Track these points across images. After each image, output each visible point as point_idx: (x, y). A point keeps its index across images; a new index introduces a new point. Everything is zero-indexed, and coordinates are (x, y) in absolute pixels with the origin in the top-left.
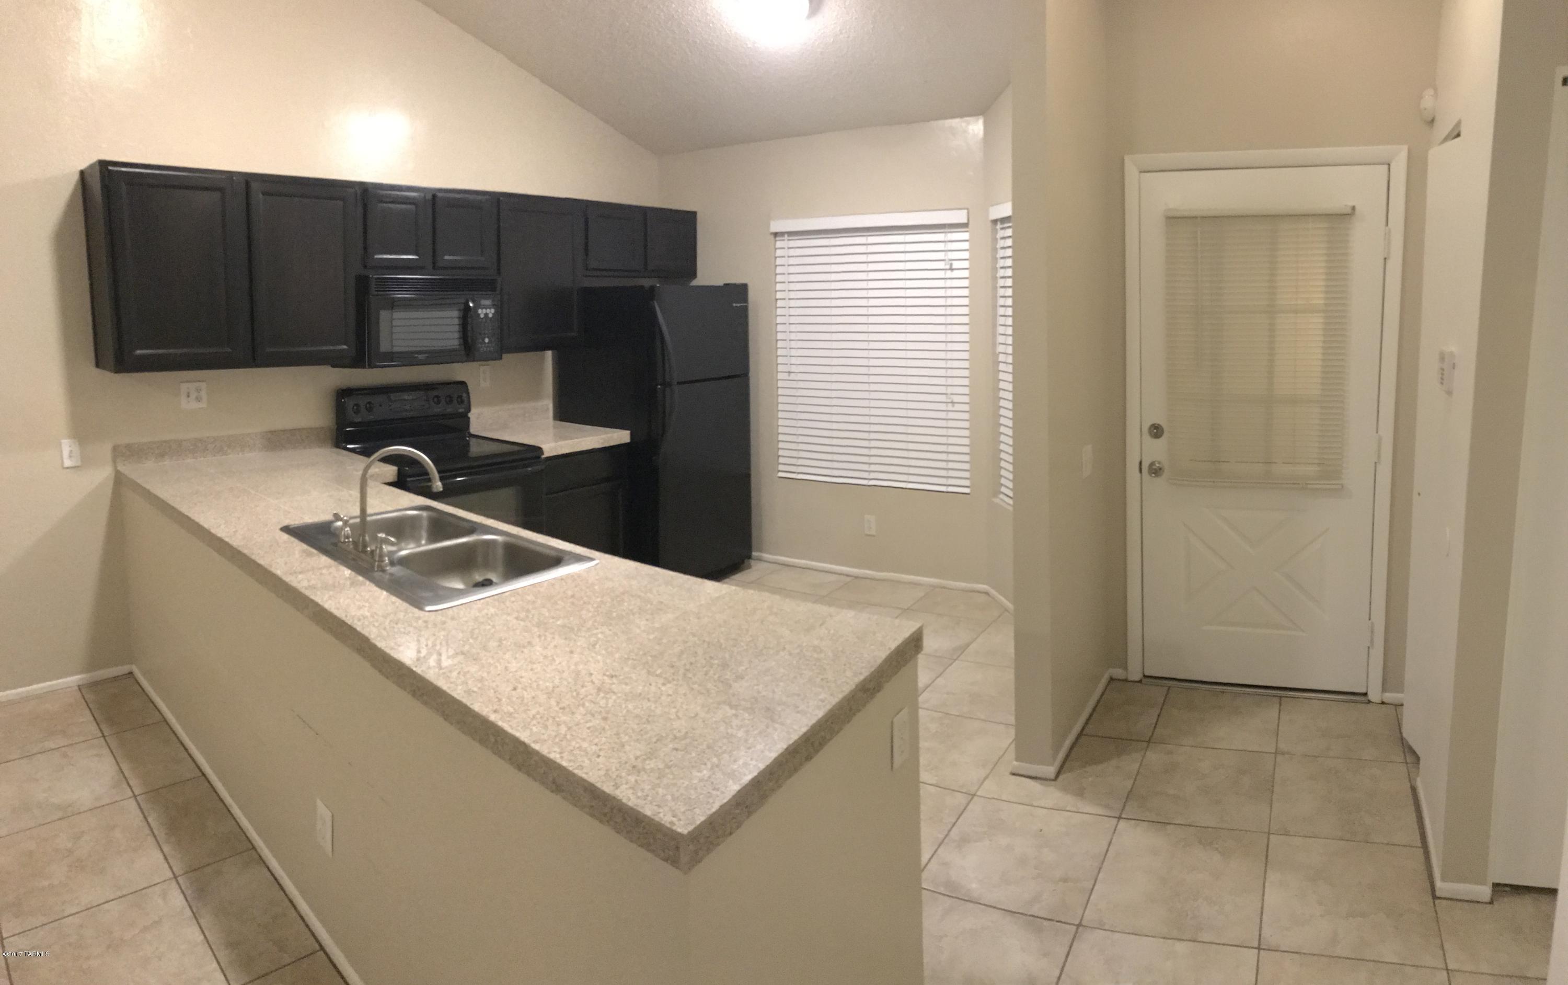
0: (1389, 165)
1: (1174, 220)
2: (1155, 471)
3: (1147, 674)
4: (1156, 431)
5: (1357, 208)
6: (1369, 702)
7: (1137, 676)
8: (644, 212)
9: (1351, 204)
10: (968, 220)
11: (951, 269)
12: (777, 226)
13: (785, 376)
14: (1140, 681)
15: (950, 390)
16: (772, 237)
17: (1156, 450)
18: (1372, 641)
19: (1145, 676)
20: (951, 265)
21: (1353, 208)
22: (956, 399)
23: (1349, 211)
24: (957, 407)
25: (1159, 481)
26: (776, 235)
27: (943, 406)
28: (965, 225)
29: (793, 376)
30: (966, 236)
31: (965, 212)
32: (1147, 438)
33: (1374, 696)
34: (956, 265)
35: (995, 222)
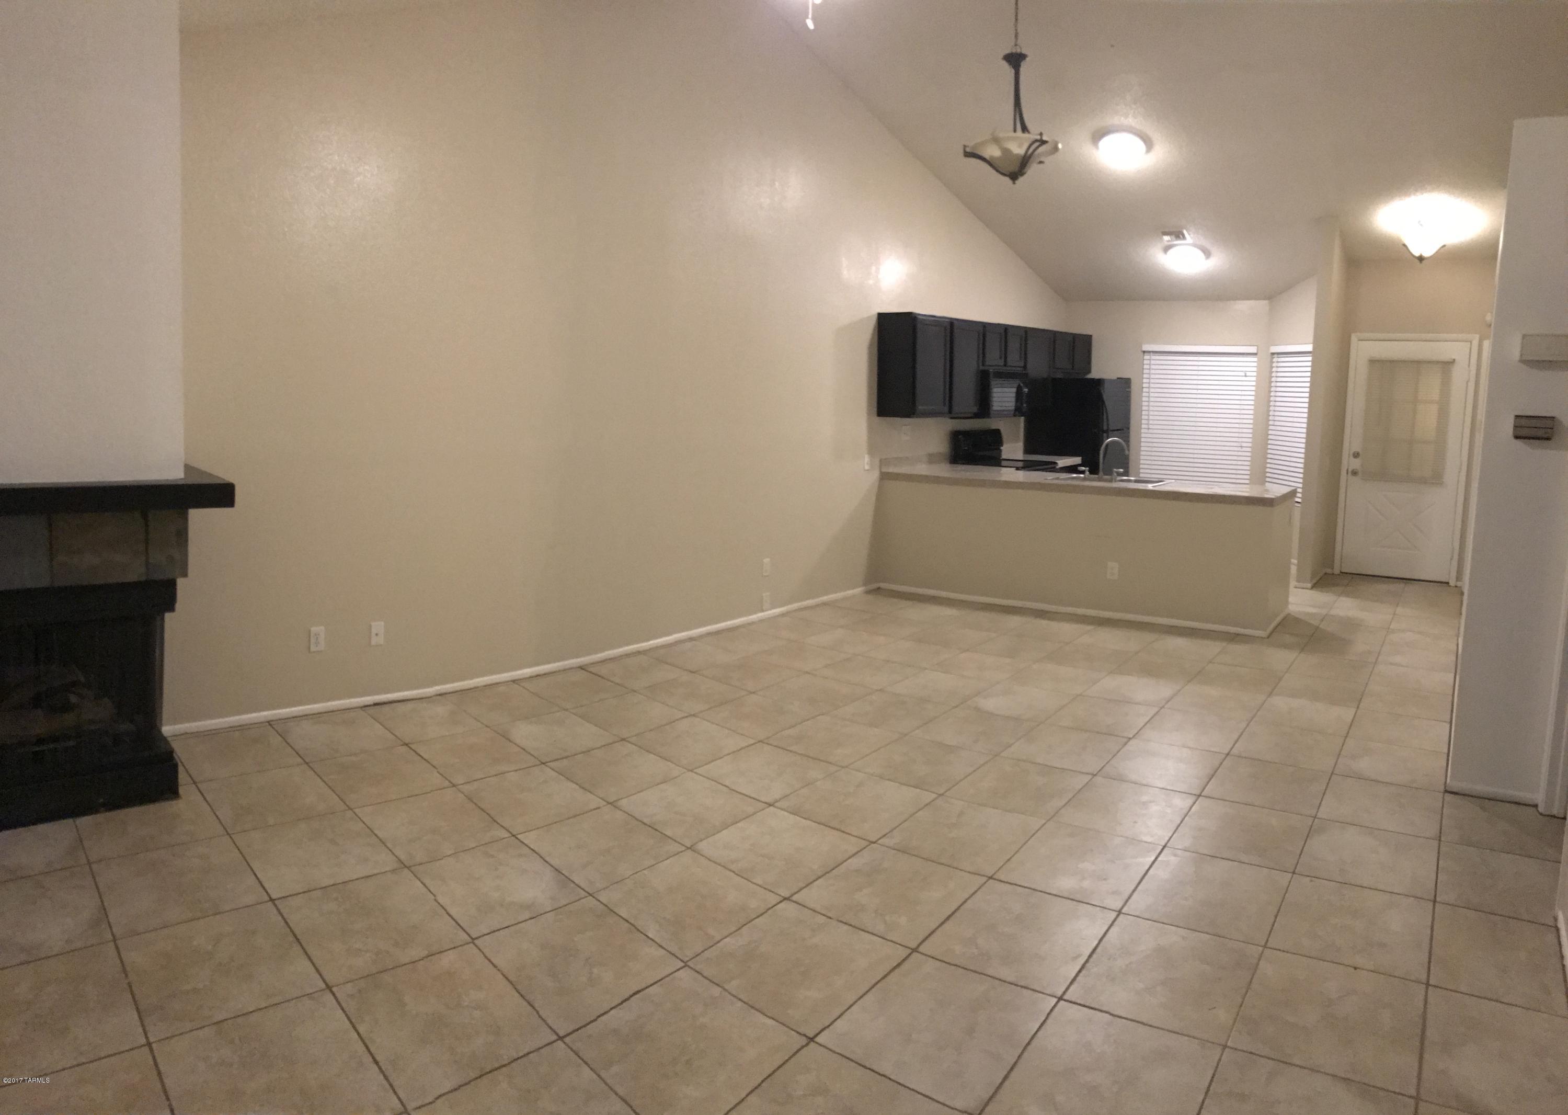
0: (1471, 342)
1: (1373, 362)
2: (1355, 473)
3: (1343, 571)
4: (1356, 455)
5: (1456, 360)
6: (1450, 586)
7: (1337, 571)
8: (1055, 333)
9: (1453, 357)
10: (1257, 351)
11: (1246, 376)
12: (1146, 347)
13: (1146, 431)
14: (1339, 575)
15: (1240, 440)
16: (1142, 353)
17: (1356, 464)
18: (1452, 556)
19: (1341, 572)
20: (1246, 374)
21: (1454, 360)
22: (1244, 445)
23: (1452, 361)
24: (1244, 449)
25: (1354, 478)
26: (1144, 352)
27: (1236, 449)
28: (1256, 354)
29: (1150, 431)
30: (1255, 359)
31: (1256, 347)
32: (1352, 457)
33: (1452, 583)
34: (1248, 374)
35: (1273, 354)
